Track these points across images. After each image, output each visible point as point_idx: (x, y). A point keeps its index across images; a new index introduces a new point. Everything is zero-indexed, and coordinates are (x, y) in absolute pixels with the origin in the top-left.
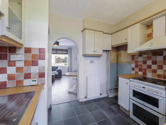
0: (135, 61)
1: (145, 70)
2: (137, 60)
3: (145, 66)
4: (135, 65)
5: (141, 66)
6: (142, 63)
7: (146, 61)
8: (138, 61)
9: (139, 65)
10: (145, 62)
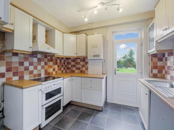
0: (6, 62)
1: (22, 73)
2: (9, 60)
3: (21, 69)
4: (6, 68)
5: (17, 68)
6: (17, 65)
7: (23, 62)
8: (11, 62)
9: (14, 67)
10: (21, 64)
